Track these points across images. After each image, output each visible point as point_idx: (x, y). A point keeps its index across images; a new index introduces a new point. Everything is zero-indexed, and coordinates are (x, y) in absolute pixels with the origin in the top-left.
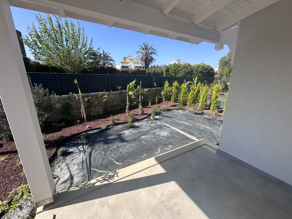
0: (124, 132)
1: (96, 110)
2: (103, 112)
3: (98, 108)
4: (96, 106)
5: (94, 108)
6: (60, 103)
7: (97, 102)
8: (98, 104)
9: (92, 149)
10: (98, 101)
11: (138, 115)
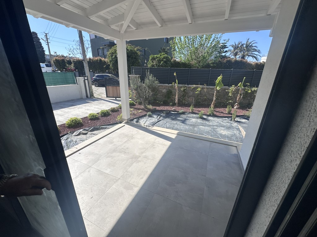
0: (192, 119)
1: (189, 99)
2: (195, 103)
3: (191, 99)
4: (190, 96)
5: (188, 98)
6: (166, 89)
7: (192, 94)
8: (192, 95)
9: (163, 120)
10: (193, 92)
11: (224, 113)
